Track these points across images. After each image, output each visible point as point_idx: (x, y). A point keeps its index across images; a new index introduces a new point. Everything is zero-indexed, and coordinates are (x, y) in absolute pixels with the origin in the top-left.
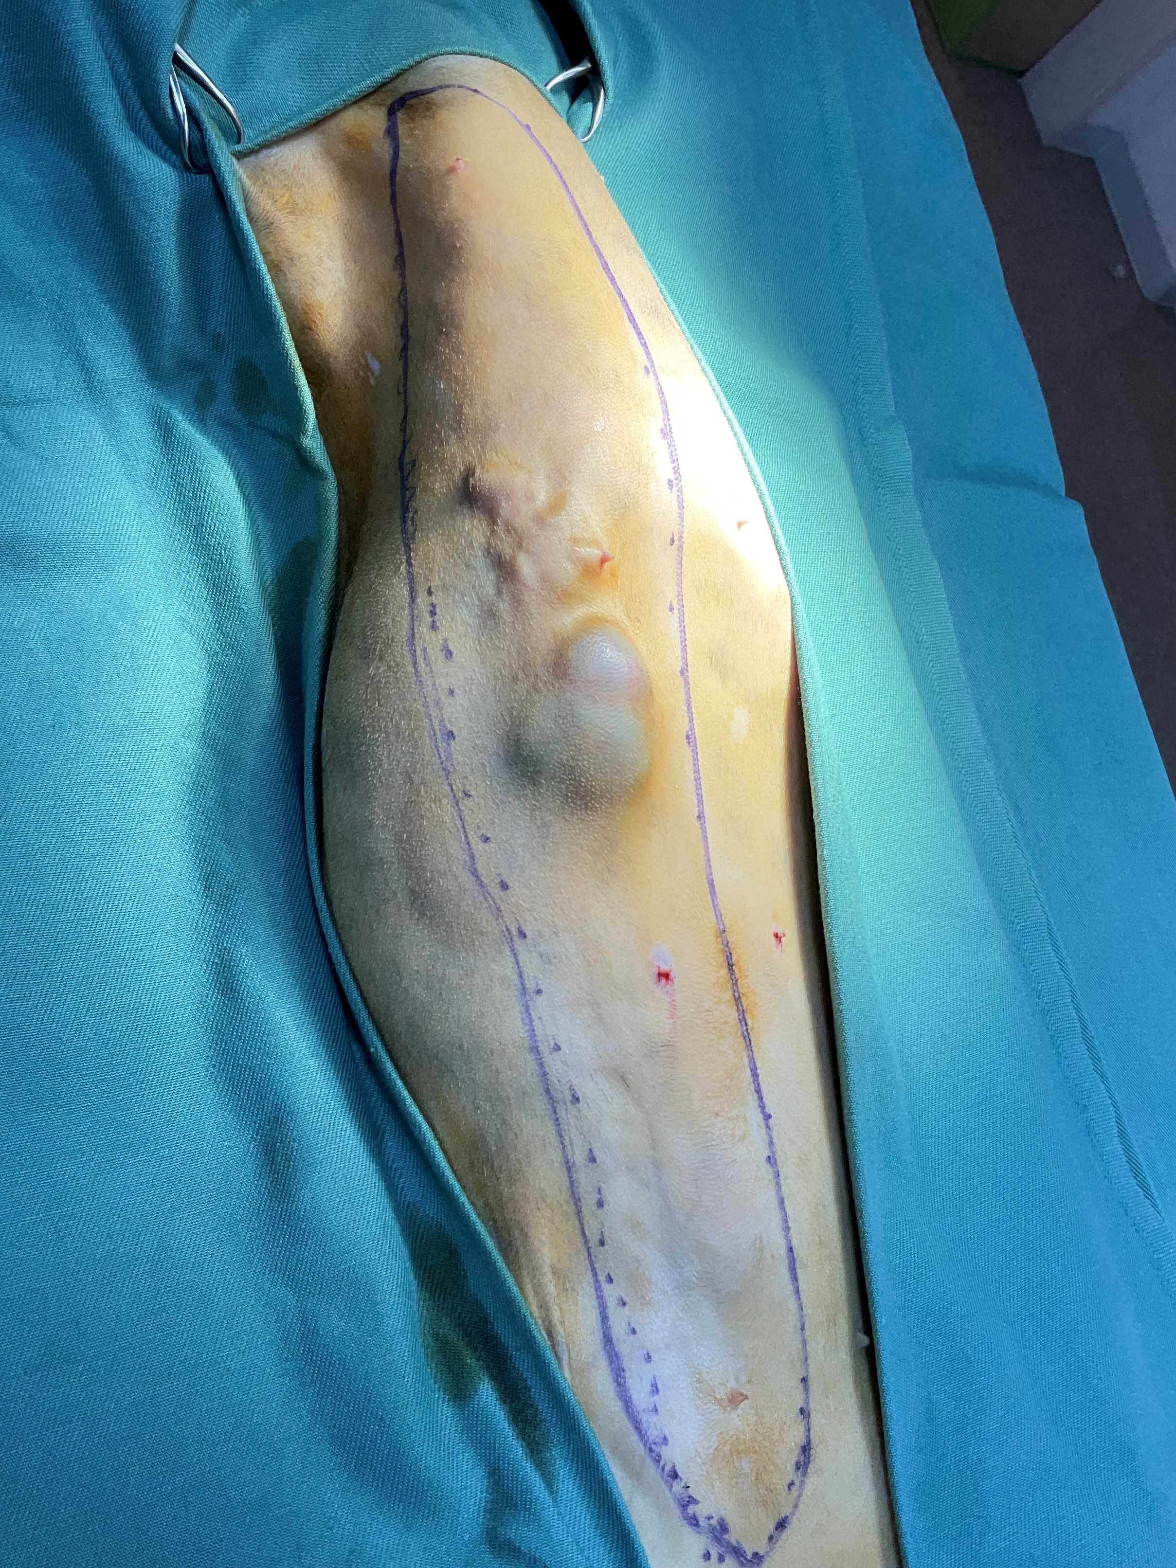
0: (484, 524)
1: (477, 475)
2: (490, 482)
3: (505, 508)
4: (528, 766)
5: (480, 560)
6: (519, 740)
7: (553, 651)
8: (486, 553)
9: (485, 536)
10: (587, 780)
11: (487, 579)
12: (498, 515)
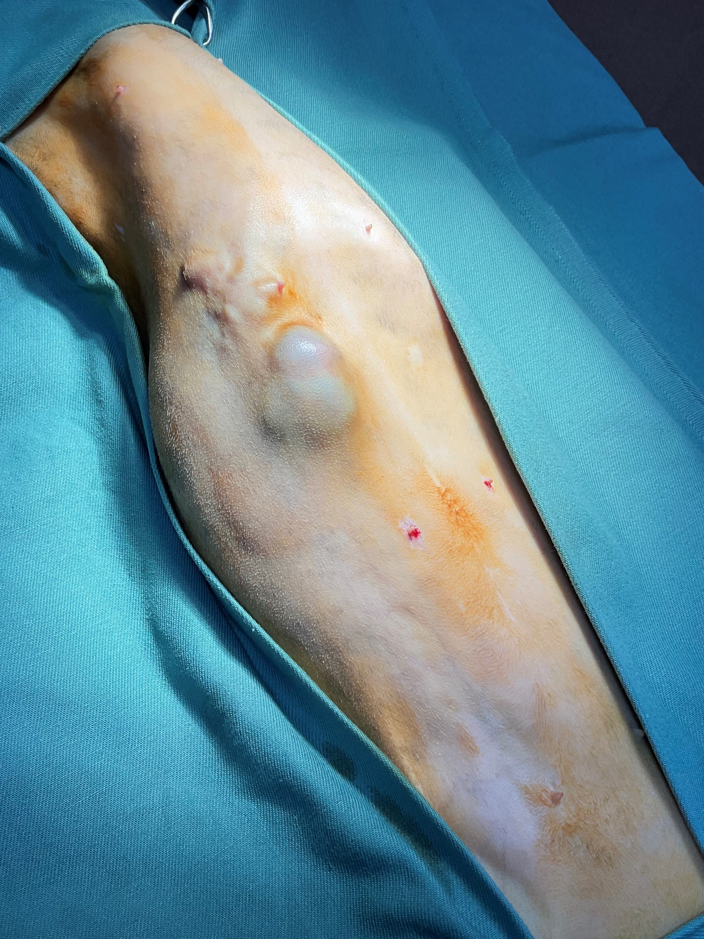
0: (200, 296)
1: (186, 268)
2: (195, 269)
3: (209, 282)
4: (276, 434)
5: (206, 320)
6: (264, 420)
7: (266, 357)
8: (208, 314)
9: (204, 304)
10: (316, 429)
11: (213, 329)
12: (207, 287)
